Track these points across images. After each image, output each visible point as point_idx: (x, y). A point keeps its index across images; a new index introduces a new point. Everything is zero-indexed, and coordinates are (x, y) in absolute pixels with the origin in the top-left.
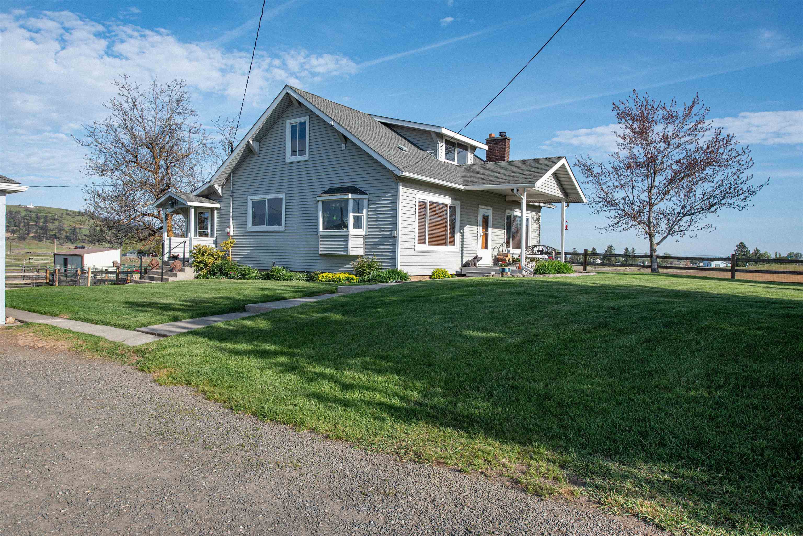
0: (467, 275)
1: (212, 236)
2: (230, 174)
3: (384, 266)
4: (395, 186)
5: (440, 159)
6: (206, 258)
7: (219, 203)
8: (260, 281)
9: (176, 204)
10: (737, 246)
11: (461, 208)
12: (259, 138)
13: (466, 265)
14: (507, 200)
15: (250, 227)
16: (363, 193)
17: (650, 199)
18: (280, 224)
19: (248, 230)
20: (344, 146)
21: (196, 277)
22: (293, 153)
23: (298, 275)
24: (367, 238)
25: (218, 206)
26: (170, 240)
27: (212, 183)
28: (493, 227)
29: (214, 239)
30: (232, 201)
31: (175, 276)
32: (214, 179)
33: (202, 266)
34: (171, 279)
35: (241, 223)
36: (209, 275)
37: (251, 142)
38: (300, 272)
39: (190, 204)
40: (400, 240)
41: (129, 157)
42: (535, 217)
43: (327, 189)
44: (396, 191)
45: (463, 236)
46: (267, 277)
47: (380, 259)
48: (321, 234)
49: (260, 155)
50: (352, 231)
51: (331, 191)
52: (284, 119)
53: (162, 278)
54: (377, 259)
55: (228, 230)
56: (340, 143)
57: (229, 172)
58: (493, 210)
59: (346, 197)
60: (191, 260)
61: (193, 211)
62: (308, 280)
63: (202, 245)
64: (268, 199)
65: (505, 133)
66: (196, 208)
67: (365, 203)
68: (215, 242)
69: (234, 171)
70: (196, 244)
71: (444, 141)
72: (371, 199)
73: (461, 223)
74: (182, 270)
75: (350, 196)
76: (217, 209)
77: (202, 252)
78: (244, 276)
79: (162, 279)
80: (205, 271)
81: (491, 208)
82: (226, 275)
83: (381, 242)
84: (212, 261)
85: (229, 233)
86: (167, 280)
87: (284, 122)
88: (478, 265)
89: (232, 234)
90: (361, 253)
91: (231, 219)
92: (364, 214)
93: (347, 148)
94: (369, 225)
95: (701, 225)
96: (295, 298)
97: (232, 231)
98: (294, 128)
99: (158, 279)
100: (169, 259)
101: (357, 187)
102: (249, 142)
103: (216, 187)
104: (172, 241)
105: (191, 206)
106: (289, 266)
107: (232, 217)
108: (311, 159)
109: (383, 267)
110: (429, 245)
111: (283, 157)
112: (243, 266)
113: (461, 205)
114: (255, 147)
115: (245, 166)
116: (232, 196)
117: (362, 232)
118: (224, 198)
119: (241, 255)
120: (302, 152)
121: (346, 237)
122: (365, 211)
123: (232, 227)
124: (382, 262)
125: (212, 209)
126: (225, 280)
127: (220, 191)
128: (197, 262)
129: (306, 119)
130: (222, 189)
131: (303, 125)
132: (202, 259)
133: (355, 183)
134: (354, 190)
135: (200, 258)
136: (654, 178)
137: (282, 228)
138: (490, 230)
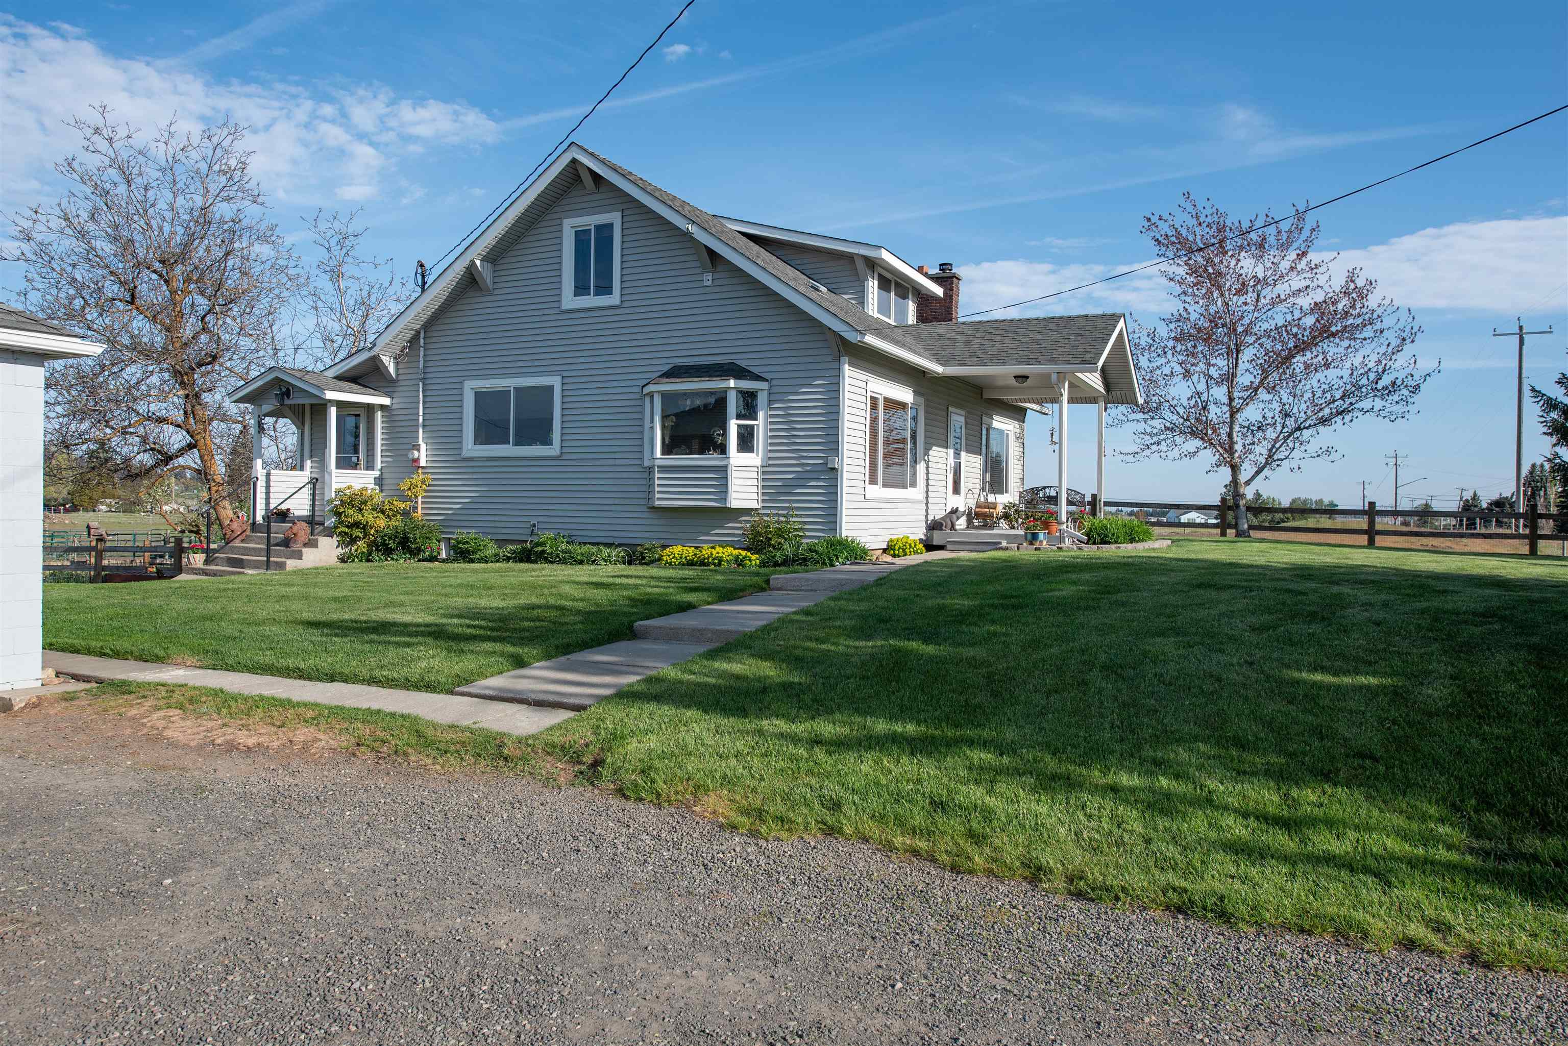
0: (949, 547)
1: (370, 467)
2: (418, 333)
3: (808, 530)
4: (836, 365)
5: (870, 313)
6: (368, 516)
7: (388, 394)
8: (511, 564)
9: (288, 396)
10: (1226, 486)
11: (926, 412)
12: (494, 256)
13: (935, 526)
14: (985, 397)
15: (470, 448)
16: (758, 378)
17: (1231, 399)
18: (547, 442)
19: (466, 453)
20: (708, 279)
21: (343, 560)
22: (581, 289)
23: (606, 551)
24: (765, 472)
25: (386, 401)
26: (268, 475)
27: (376, 351)
28: (967, 451)
29: (377, 473)
30: (424, 391)
31: (299, 555)
32: (381, 343)
33: (358, 533)
34: (291, 564)
35: (444, 440)
36: (374, 554)
37: (478, 262)
38: (609, 545)
39: (330, 395)
40: (845, 475)
41: (111, 289)
42: (1018, 431)
43: (666, 368)
44: (837, 377)
45: (928, 467)
46: (527, 556)
47: (800, 516)
48: (657, 463)
49: (496, 292)
50: (736, 457)
51: (675, 373)
52: (558, 215)
53: (268, 561)
54: (797, 516)
55: (416, 454)
56: (698, 271)
57: (419, 326)
58: (967, 417)
59: (723, 385)
60: (331, 521)
61: (333, 411)
62: (630, 563)
63: (357, 487)
64: (517, 389)
65: (951, 265)
66: (340, 404)
67: (762, 399)
68: (379, 481)
69: (430, 325)
70: (343, 486)
71: (876, 276)
72: (774, 390)
73: (925, 443)
74: (312, 544)
75: (732, 383)
76: (383, 407)
77: (356, 501)
78: (462, 554)
79: (268, 565)
80: (362, 545)
81: (964, 413)
82: (414, 553)
83: (802, 479)
84: (382, 522)
85: (417, 460)
86: (281, 566)
87: (558, 222)
88: (957, 527)
89: (423, 463)
90: (754, 505)
91: (421, 430)
92: (760, 423)
93: (716, 283)
94: (771, 444)
95: (1313, 448)
96: (709, 603)
97: (423, 456)
98: (581, 237)
99: (256, 565)
100: (267, 518)
101: (743, 364)
102: (473, 263)
103: (385, 359)
104: (272, 478)
105: (330, 401)
106: (575, 533)
107: (424, 426)
108: (626, 304)
109: (808, 534)
110: (884, 486)
111: (556, 298)
112: (459, 534)
113: (926, 406)
114: (484, 275)
115: (453, 314)
116: (423, 380)
117: (754, 459)
118: (400, 383)
119: (443, 510)
120: (604, 288)
121: (723, 470)
122: (761, 415)
123: (423, 447)
124: (805, 523)
125: (370, 409)
126: (413, 563)
127: (392, 369)
128: (347, 526)
129: (614, 218)
130: (397, 364)
131: (604, 231)
132: (358, 517)
133: (738, 356)
134: (740, 373)
135: (353, 515)
136: (1237, 359)
137: (554, 450)
138: (963, 454)
